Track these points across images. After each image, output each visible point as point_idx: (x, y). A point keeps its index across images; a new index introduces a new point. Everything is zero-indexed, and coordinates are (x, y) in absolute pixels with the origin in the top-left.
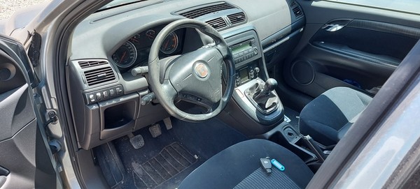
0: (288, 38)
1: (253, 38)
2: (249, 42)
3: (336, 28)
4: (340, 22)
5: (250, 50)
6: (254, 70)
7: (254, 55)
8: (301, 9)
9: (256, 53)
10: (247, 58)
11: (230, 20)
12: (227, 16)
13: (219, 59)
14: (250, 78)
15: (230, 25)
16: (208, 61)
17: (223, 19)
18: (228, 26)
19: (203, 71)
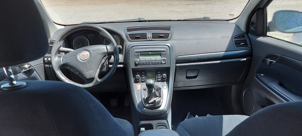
1: (164, 51)
2: (159, 53)
6: (162, 75)
7: (161, 63)
8: (248, 42)
9: (163, 63)
10: (152, 64)
11: (152, 36)
12: (152, 33)
13: (102, 52)
14: (156, 80)
15: (150, 39)
16: (92, 52)
17: (146, 34)
18: (148, 39)
19: (85, 56)
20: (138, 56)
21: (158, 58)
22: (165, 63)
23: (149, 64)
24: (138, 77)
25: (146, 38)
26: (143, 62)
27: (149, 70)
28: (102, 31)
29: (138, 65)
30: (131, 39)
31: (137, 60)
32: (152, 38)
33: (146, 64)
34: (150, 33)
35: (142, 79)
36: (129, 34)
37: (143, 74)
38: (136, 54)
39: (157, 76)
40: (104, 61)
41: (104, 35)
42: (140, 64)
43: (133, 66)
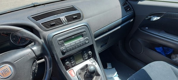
0: (119, 27)
1: (85, 31)
2: (81, 35)
3: (155, 19)
4: (157, 15)
5: (82, 40)
6: (87, 53)
7: (86, 43)
8: (131, 7)
9: (87, 42)
10: (78, 47)
11: (67, 20)
12: (65, 17)
13: (29, 58)
14: (84, 59)
15: (67, 23)
16: (15, 62)
17: (60, 19)
18: (65, 24)
19: (6, 72)
20: (62, 44)
21: (81, 39)
22: (89, 42)
23: (76, 48)
24: (68, 64)
25: (62, 23)
26: (70, 48)
27: (76, 54)
28: (20, 31)
29: (65, 52)
30: (46, 28)
31: (63, 48)
32: (68, 21)
33: (73, 49)
34: (63, 17)
35: (72, 64)
36: (41, 24)
37: (72, 59)
38: (60, 43)
39: (84, 56)
40: (35, 68)
41: (23, 36)
42: (67, 51)
43: (60, 56)
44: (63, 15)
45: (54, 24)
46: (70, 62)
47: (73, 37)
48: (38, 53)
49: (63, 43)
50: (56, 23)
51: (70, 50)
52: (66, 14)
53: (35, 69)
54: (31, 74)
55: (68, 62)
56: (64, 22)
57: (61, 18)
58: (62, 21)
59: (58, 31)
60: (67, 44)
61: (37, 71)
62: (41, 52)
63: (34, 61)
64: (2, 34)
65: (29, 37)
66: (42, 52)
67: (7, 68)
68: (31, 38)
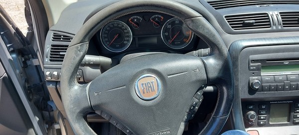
10: (291, 88)
11: (283, 21)
12: (280, 13)
13: (194, 79)
14: (292, 121)
15: (280, 28)
16: (169, 77)
17: (268, 16)
18: (274, 28)
19: (150, 89)
20: (256, 71)
23: (284, 89)
24: (252, 116)
25: (270, 24)
26: (270, 86)
27: (277, 101)
28: (195, 19)
29: (257, 90)
30: (232, 27)
31: (255, 79)
32: (283, 24)
33: (277, 89)
34: (276, 13)
35: (259, 119)
36: (226, 17)
37: (264, 109)
38: (253, 66)
39: (293, 114)
40: (197, 100)
41: (198, 30)
42: (262, 89)
43: (244, 94)
44: (277, 9)
45: (253, 23)
46: (258, 113)
47: (286, 63)
48: (213, 74)
49: (258, 69)
50: (256, 23)
51: (270, 89)
52: (283, 8)
53: (196, 104)
54: (188, 110)
55: (252, 113)
56: (274, 24)
57: (270, 13)
58: (269, 21)
59: (256, 39)
60: (267, 75)
61: (199, 109)
62: (219, 73)
63: (201, 88)
64: (152, 21)
65: (207, 36)
66: (221, 75)
67: (152, 82)
68: (211, 39)
